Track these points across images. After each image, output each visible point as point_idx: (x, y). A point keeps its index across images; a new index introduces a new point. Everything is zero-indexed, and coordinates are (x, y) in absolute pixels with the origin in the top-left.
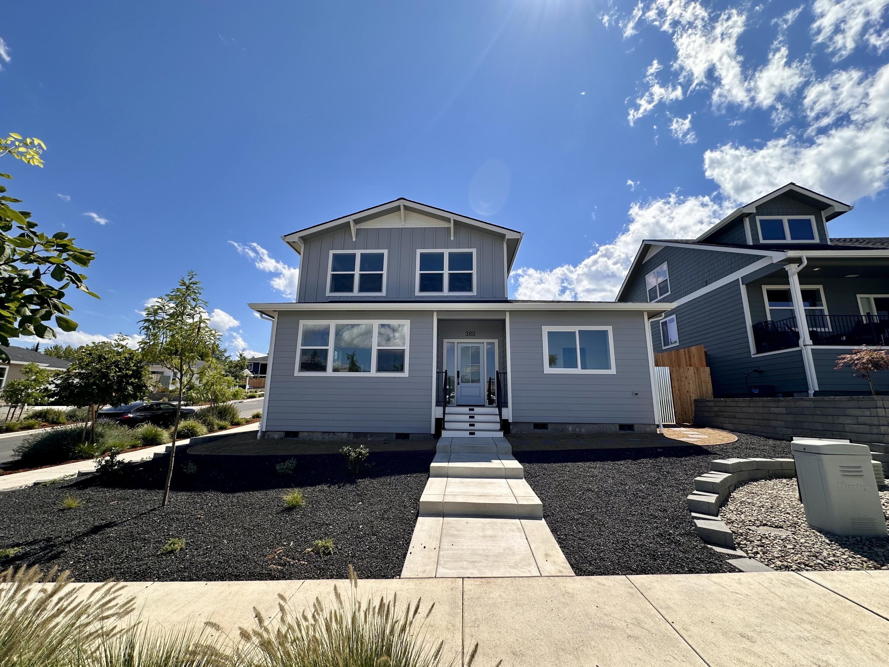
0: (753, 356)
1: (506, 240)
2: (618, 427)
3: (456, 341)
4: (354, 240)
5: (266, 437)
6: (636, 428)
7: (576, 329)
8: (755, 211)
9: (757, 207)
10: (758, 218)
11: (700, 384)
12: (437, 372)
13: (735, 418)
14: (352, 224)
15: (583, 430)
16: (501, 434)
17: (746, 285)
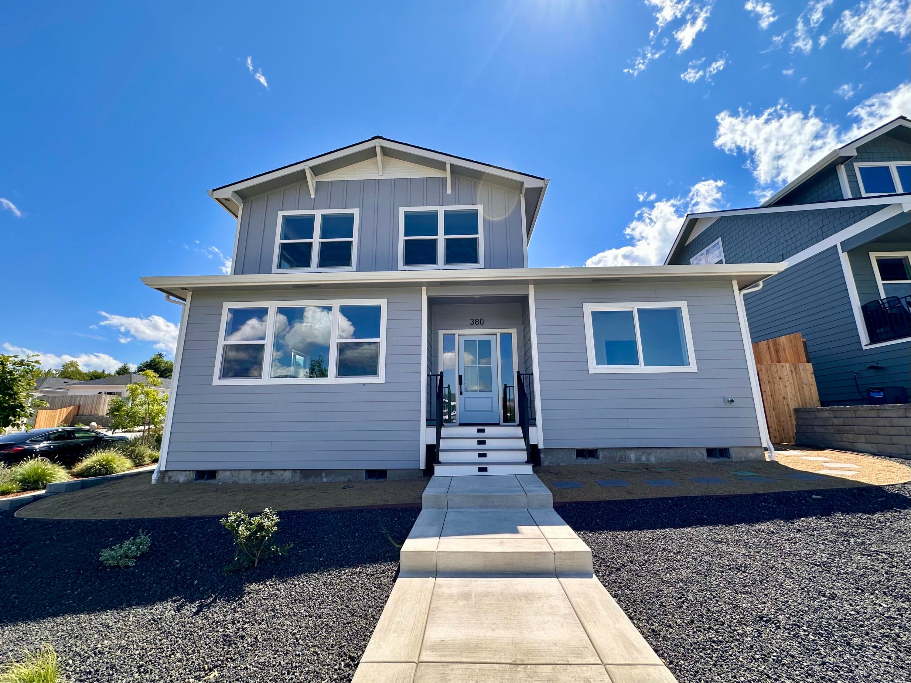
0: (864, 348)
1: (524, 191)
2: (705, 452)
3: (456, 332)
4: (313, 196)
5: (167, 480)
6: (733, 454)
7: (633, 307)
8: (855, 154)
9: (858, 149)
10: (857, 165)
11: (801, 388)
12: (428, 375)
13: (878, 434)
14: (308, 173)
15: (653, 459)
16: (529, 469)
17: (848, 252)
